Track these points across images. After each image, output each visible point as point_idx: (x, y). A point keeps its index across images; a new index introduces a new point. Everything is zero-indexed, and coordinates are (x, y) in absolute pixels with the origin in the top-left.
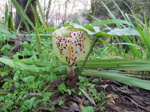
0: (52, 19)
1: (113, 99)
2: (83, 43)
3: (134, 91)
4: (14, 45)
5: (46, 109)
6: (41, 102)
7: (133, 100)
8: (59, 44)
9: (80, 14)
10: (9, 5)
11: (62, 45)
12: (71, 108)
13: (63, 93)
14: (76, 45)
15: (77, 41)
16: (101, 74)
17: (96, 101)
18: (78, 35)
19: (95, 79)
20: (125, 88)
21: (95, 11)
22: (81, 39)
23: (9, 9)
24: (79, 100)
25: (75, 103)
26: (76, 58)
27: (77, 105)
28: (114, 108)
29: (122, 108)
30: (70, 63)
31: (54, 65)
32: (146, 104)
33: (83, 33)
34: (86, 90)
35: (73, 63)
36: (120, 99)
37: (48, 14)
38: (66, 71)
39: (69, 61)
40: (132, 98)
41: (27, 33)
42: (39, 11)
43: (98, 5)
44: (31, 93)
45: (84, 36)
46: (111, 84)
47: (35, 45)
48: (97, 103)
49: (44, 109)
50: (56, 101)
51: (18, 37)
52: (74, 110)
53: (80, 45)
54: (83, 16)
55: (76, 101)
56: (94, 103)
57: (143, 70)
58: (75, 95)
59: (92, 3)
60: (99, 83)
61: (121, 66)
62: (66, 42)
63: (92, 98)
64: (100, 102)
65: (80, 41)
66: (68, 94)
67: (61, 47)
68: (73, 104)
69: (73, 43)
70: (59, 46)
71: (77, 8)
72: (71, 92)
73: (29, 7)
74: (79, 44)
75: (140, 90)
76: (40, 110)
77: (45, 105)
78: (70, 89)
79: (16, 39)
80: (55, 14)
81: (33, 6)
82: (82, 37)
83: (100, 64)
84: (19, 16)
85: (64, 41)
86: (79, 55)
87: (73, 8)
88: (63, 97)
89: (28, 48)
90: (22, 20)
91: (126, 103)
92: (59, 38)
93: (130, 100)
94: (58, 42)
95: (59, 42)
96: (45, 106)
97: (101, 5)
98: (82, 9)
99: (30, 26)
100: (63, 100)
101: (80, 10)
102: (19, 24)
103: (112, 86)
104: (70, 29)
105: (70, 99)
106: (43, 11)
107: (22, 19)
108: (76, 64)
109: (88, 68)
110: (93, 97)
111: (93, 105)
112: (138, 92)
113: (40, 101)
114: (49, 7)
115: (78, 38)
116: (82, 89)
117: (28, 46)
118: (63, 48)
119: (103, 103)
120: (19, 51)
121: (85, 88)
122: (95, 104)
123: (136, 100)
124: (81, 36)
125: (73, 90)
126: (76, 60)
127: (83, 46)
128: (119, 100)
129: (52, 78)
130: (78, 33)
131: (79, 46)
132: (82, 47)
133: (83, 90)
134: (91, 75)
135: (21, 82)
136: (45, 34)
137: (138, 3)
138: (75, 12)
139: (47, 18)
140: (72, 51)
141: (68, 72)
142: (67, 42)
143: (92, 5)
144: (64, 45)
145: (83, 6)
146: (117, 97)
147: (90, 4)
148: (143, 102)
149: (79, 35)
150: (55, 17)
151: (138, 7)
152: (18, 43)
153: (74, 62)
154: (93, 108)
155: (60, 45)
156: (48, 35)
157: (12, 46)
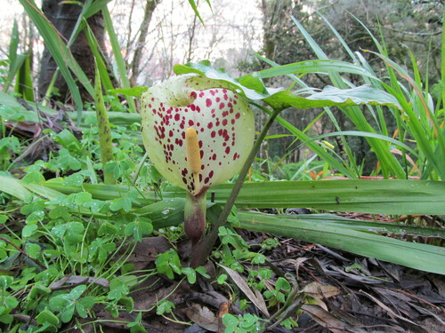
0: (150, 76)
1: (321, 297)
2: (233, 129)
3: (385, 276)
4: (30, 142)
5: (118, 323)
6: (103, 302)
7: (382, 302)
8: (163, 130)
9: (233, 62)
10: (24, 33)
11: (171, 134)
12: (193, 323)
13: (171, 277)
14: (213, 134)
15: (214, 124)
16: (288, 225)
17: (271, 304)
18: (219, 103)
19: (269, 240)
20: (360, 267)
21: (276, 54)
22: (226, 117)
23: (25, 44)
24: (220, 298)
25: (206, 309)
26: (211, 174)
27: (212, 314)
28: (324, 325)
29: (347, 323)
30: (193, 189)
31: (147, 197)
32: (421, 314)
33: (233, 98)
34: (241, 269)
35: (204, 190)
36: (342, 300)
37: (138, 60)
38: (182, 213)
39: (192, 184)
40: (378, 296)
41: (72, 108)
42: (112, 53)
43: (284, 39)
44: (75, 276)
45: (235, 107)
46: (317, 256)
47: (94, 143)
48: (272, 310)
49: (113, 325)
50: (148, 302)
51: (45, 117)
52: (204, 329)
53: (224, 134)
54: (240, 70)
55: (210, 302)
56: (263, 307)
57: (411, 212)
58: (207, 287)
59: (268, 32)
60: (283, 254)
61: (347, 201)
62: (182, 126)
63: (259, 293)
64: (282, 304)
65: (225, 123)
66: (185, 283)
67: (169, 140)
68: (201, 310)
69: (202, 130)
70: (163, 136)
71: (224, 46)
72: (194, 275)
73: (82, 34)
74: (220, 132)
75: (402, 273)
76: (98, 329)
77: (115, 311)
78: (193, 266)
79: (40, 125)
80: (158, 62)
81: (93, 31)
82: (231, 111)
83: (283, 196)
84: (52, 59)
85: (176, 122)
86: (220, 164)
87: (211, 45)
88: (172, 291)
89: (72, 149)
90: (59, 72)
91: (359, 310)
92: (162, 112)
93: (374, 304)
94: (159, 124)
95: (162, 124)
96: (115, 316)
97: (293, 37)
98: (238, 50)
99: (83, 90)
100: (170, 299)
101: (231, 51)
102: (49, 84)
103: (321, 263)
104: (195, 82)
105: (191, 297)
106: (123, 53)
107: (58, 68)
108: (213, 194)
109: (249, 205)
110: (263, 291)
111: (261, 315)
112: (397, 278)
113: (100, 299)
114: (142, 39)
115: (219, 113)
116: (230, 266)
117: (74, 143)
118: (173, 142)
119: (290, 308)
120: (45, 158)
121: (236, 264)
122: (267, 312)
123: (391, 301)
124: (226, 108)
125: (202, 270)
126: (211, 180)
127: (234, 139)
128: (341, 303)
129: (137, 228)
130: (218, 100)
131: (222, 139)
132: (231, 140)
133: (231, 271)
134: (258, 227)
135: (45, 245)
136: (126, 114)
137: (400, 35)
138: (219, 56)
139: (135, 74)
140: (202, 153)
141: (186, 217)
142: (187, 124)
143: (267, 36)
144: (177, 135)
145: (242, 41)
146: (335, 294)
147: (262, 36)
148: (412, 308)
149: (222, 106)
150: (160, 69)
151: (400, 46)
152: (43, 134)
153: (208, 184)
154: (258, 318)
155: (167, 133)
156: (133, 115)
157: (26, 145)
